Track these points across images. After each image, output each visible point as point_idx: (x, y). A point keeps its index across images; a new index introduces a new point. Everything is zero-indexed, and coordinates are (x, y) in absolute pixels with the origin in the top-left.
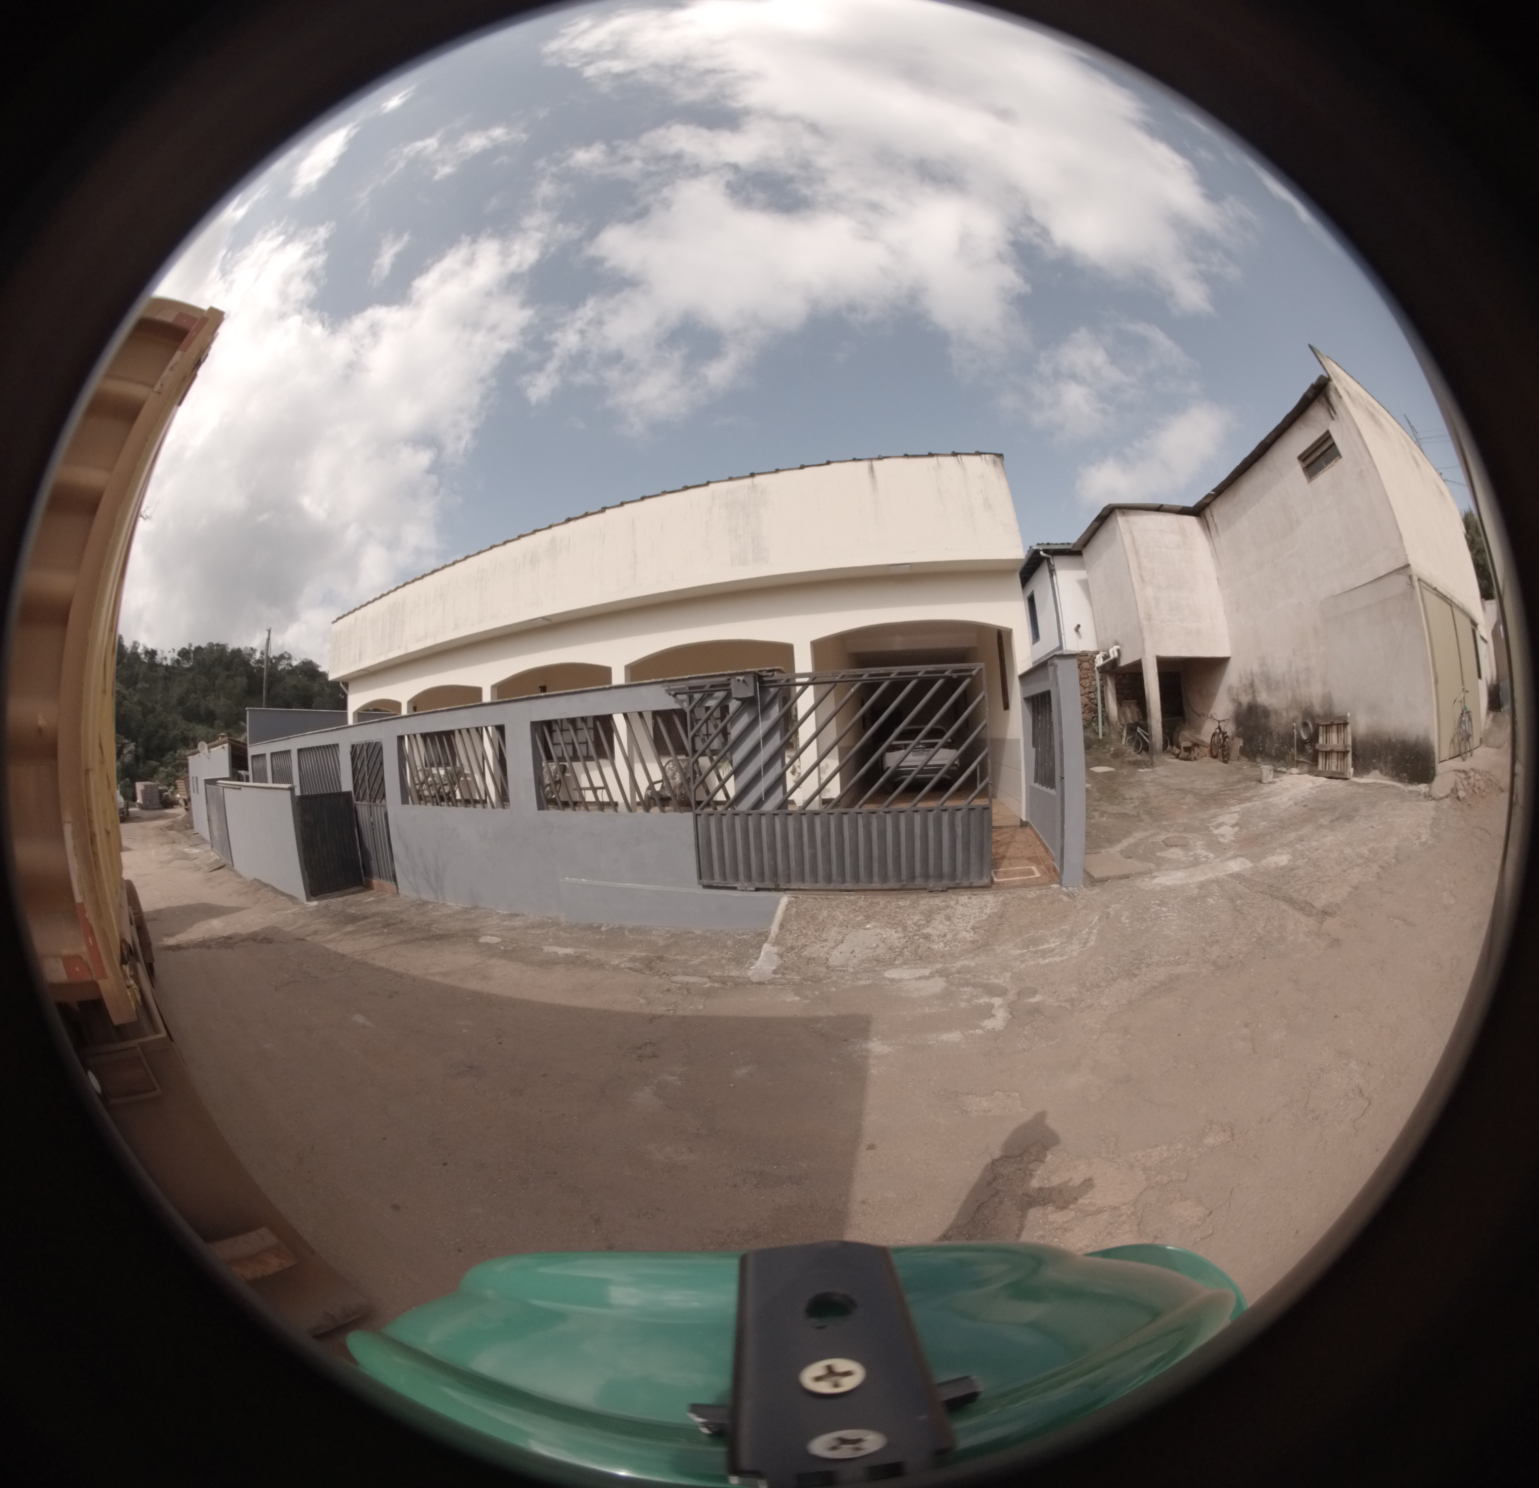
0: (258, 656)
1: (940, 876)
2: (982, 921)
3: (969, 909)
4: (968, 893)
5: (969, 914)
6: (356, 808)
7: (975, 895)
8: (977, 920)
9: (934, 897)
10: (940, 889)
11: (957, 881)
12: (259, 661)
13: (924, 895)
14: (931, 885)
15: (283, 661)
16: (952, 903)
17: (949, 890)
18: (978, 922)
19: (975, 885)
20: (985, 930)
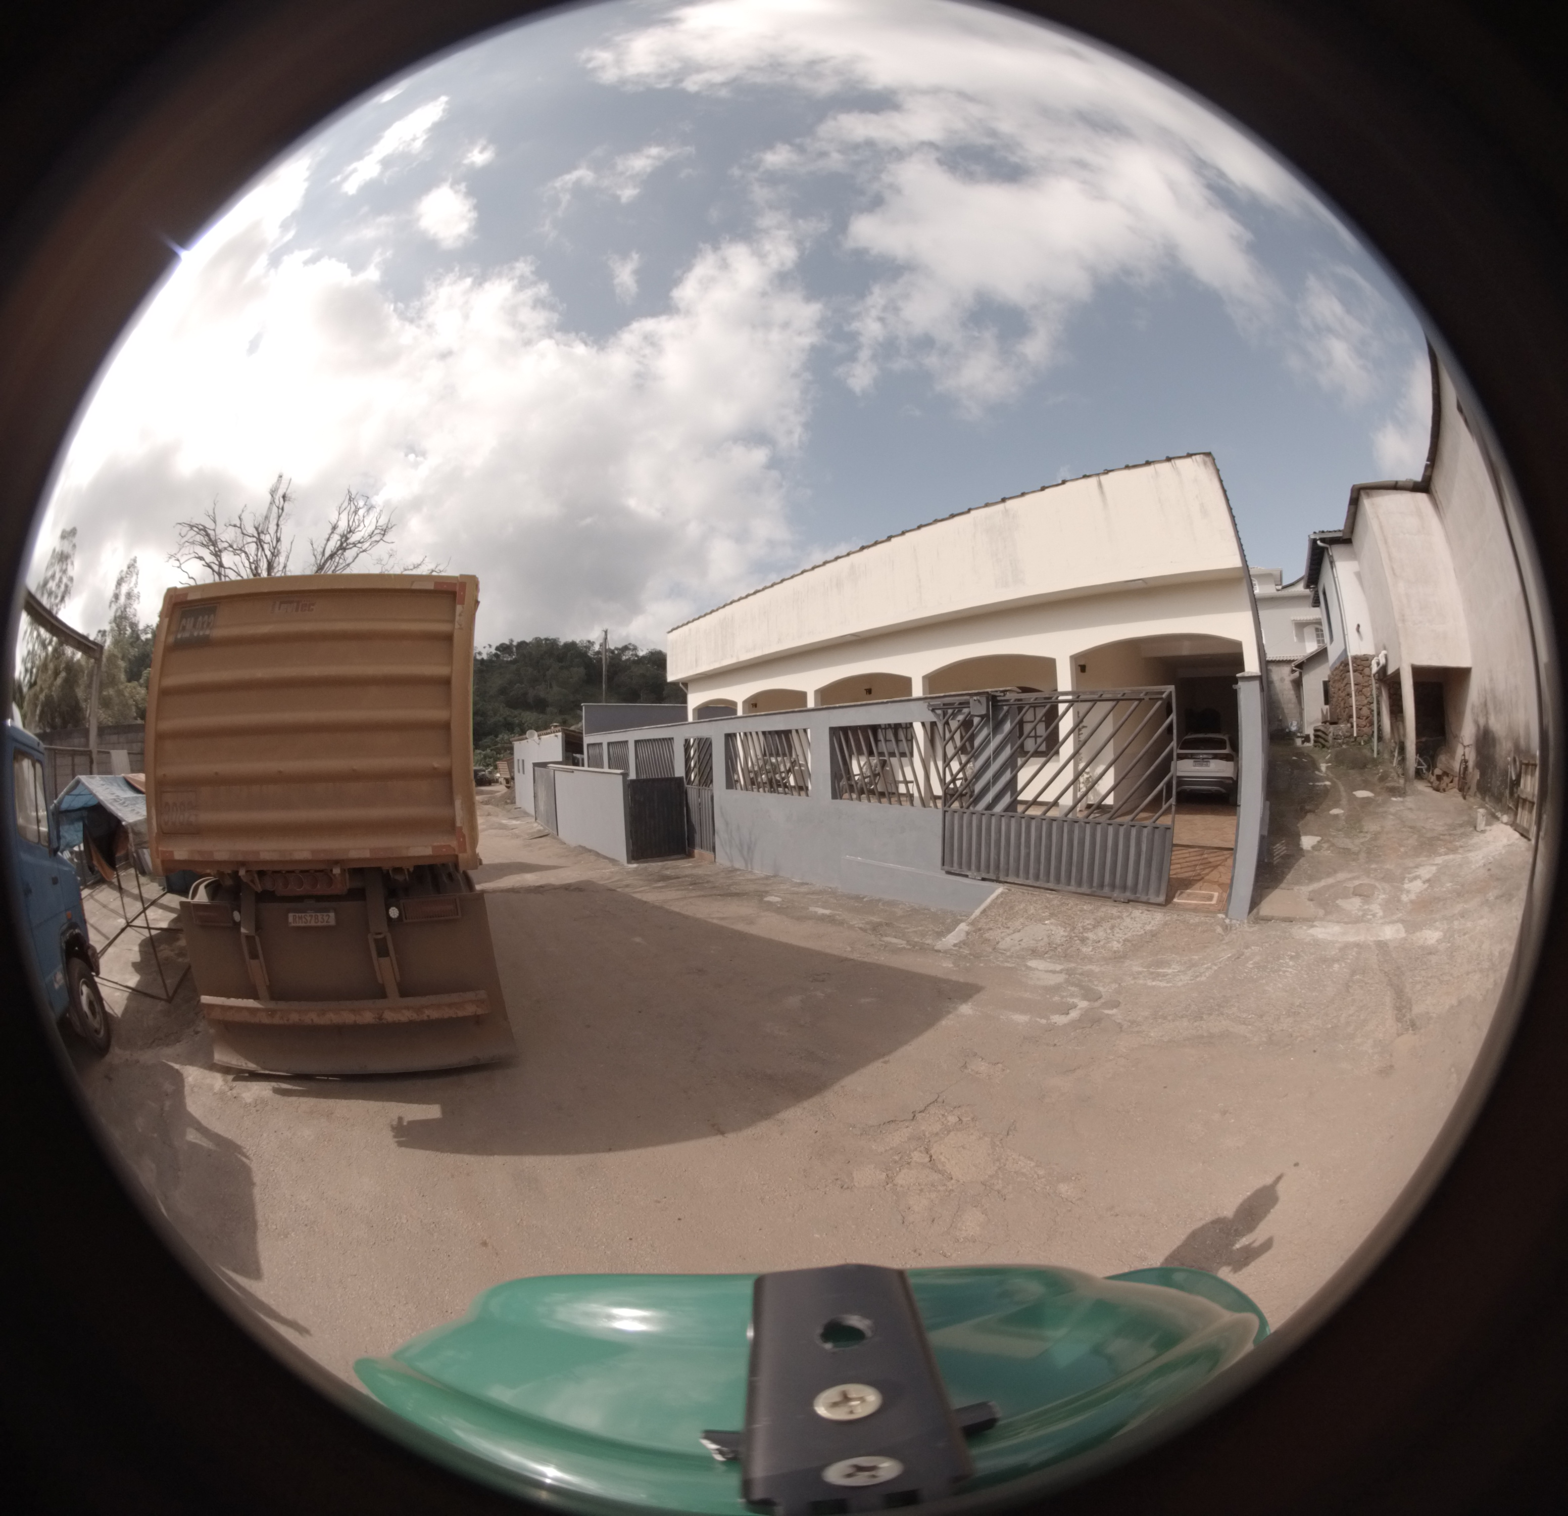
0: (597, 648)
1: (1124, 888)
2: (1137, 935)
3: (1135, 923)
4: (1145, 908)
5: (1131, 927)
6: (686, 790)
7: (1148, 911)
8: (1134, 933)
9: (1115, 906)
10: (1122, 900)
11: (1138, 895)
12: (598, 653)
13: (1108, 903)
14: (1115, 895)
15: (627, 652)
16: (1125, 914)
17: (1131, 903)
18: (1133, 936)
19: (1151, 901)
20: (1132, 944)
